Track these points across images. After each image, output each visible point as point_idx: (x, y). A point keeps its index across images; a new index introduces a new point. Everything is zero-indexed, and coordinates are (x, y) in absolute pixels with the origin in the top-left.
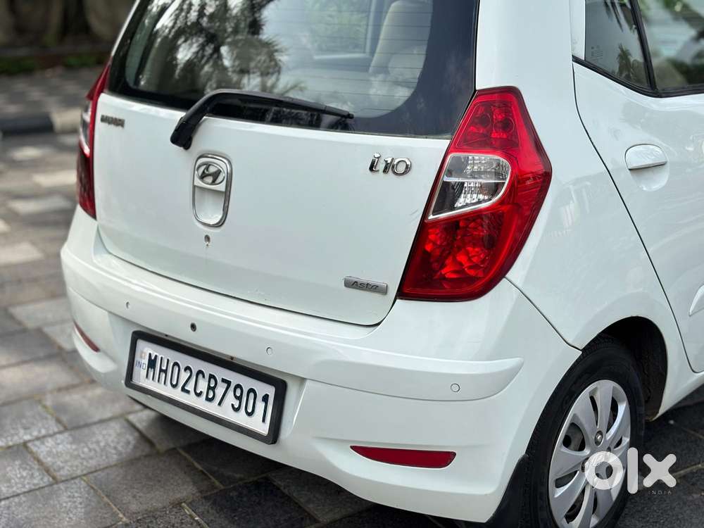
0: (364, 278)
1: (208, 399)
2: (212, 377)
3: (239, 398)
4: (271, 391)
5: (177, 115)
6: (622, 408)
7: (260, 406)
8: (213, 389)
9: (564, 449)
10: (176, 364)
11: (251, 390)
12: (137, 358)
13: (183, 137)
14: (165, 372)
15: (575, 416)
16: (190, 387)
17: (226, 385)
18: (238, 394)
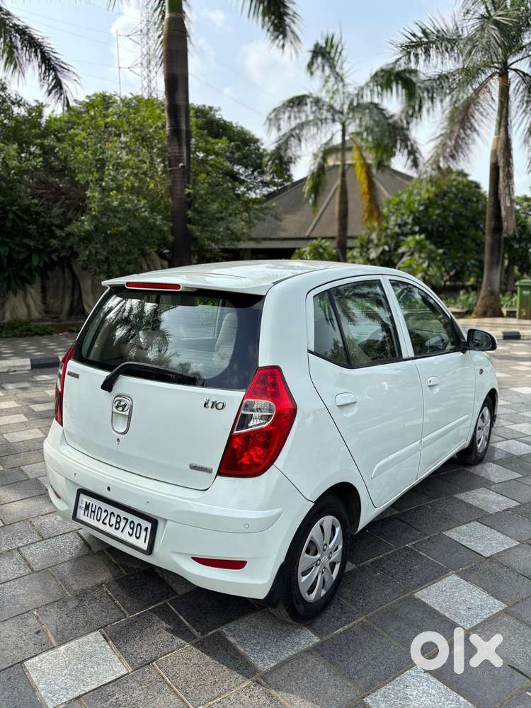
0: (200, 464)
1: (116, 528)
2: (118, 516)
3: (132, 529)
4: (149, 525)
5: (105, 374)
6: (338, 530)
7: (143, 533)
8: (119, 523)
9: (306, 555)
10: (100, 508)
11: (139, 525)
12: (80, 504)
13: (108, 385)
14: (94, 512)
15: (312, 537)
16: (107, 521)
17: (125, 521)
18: (132, 526)
